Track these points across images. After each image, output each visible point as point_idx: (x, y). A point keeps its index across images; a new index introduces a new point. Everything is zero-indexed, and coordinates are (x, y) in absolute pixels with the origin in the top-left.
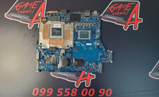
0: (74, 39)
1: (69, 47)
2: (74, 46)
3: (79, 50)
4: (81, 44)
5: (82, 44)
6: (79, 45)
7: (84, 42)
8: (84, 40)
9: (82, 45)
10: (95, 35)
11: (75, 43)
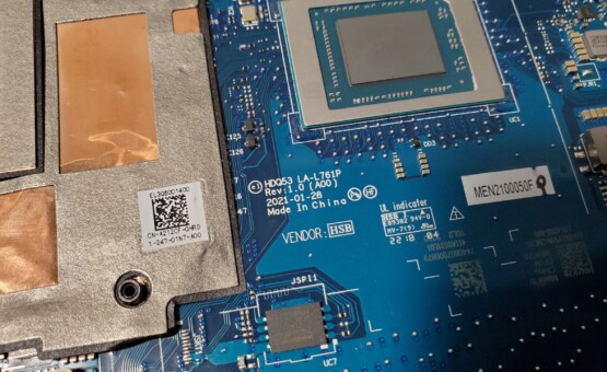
0: (225, 146)
1: (161, 297)
2: (246, 270)
3: (359, 331)
4: (365, 215)
5: (389, 196)
6: (349, 228)
7: (410, 165)
8: (411, 129)
9: (388, 218)
10: (555, 35)
11: (259, 202)
